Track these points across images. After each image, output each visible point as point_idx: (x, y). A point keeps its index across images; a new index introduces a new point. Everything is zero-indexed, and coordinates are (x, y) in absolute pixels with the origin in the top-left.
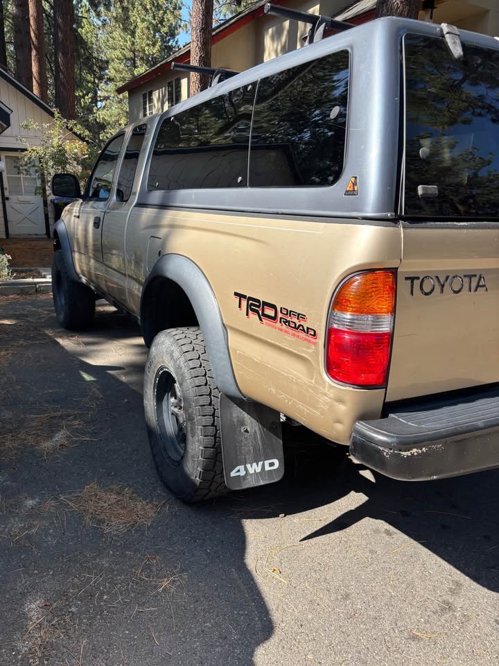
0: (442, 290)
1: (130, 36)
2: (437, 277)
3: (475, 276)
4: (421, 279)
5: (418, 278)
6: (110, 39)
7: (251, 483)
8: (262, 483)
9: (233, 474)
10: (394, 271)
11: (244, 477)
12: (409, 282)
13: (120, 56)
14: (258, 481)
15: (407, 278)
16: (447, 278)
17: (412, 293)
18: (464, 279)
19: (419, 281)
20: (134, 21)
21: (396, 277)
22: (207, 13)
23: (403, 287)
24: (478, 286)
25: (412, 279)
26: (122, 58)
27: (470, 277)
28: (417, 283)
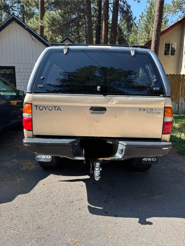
0: (46, 109)
1: (147, 34)
2: (44, 106)
3: (57, 107)
4: (39, 106)
5: (38, 106)
6: (141, 36)
7: (42, 160)
8: (45, 161)
9: (37, 157)
10: (31, 104)
11: (40, 159)
12: (36, 107)
13: (144, 41)
14: (44, 160)
15: (35, 106)
16: (47, 107)
17: (36, 109)
18: (53, 107)
19: (39, 107)
20: (150, 28)
21: (32, 105)
22: (159, 25)
23: (34, 108)
24: (58, 109)
25: (37, 106)
26: (144, 42)
27: (55, 107)
28: (38, 107)
